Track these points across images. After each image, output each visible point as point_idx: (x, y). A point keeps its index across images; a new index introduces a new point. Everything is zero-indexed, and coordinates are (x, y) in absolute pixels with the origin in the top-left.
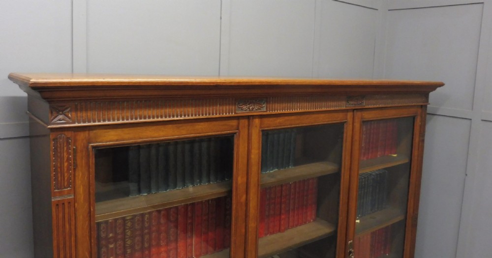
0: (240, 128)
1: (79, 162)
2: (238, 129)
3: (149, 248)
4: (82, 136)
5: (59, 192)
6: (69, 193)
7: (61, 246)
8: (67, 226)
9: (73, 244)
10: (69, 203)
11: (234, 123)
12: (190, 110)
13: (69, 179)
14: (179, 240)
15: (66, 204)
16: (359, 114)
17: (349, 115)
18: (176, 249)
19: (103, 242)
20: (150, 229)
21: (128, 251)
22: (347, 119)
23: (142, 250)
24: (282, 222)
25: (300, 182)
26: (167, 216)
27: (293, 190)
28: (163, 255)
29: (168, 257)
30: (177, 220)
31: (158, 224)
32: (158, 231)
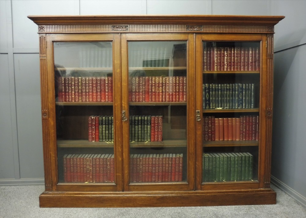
0: (115, 38)
1: (48, 46)
3: (89, 92)
4: (49, 37)
5: (42, 55)
6: (45, 56)
8: (44, 67)
11: (111, 36)
13: (45, 51)
14: (102, 92)
15: (44, 60)
16: (199, 36)
17: (190, 36)
18: (101, 95)
19: (70, 85)
20: (89, 85)
21: (80, 91)
22: (188, 38)
23: (86, 92)
24: (160, 96)
25: (172, 78)
26: (96, 80)
27: (167, 82)
28: (94, 97)
29: (97, 98)
30: (100, 83)
31: (92, 83)
32: (92, 86)
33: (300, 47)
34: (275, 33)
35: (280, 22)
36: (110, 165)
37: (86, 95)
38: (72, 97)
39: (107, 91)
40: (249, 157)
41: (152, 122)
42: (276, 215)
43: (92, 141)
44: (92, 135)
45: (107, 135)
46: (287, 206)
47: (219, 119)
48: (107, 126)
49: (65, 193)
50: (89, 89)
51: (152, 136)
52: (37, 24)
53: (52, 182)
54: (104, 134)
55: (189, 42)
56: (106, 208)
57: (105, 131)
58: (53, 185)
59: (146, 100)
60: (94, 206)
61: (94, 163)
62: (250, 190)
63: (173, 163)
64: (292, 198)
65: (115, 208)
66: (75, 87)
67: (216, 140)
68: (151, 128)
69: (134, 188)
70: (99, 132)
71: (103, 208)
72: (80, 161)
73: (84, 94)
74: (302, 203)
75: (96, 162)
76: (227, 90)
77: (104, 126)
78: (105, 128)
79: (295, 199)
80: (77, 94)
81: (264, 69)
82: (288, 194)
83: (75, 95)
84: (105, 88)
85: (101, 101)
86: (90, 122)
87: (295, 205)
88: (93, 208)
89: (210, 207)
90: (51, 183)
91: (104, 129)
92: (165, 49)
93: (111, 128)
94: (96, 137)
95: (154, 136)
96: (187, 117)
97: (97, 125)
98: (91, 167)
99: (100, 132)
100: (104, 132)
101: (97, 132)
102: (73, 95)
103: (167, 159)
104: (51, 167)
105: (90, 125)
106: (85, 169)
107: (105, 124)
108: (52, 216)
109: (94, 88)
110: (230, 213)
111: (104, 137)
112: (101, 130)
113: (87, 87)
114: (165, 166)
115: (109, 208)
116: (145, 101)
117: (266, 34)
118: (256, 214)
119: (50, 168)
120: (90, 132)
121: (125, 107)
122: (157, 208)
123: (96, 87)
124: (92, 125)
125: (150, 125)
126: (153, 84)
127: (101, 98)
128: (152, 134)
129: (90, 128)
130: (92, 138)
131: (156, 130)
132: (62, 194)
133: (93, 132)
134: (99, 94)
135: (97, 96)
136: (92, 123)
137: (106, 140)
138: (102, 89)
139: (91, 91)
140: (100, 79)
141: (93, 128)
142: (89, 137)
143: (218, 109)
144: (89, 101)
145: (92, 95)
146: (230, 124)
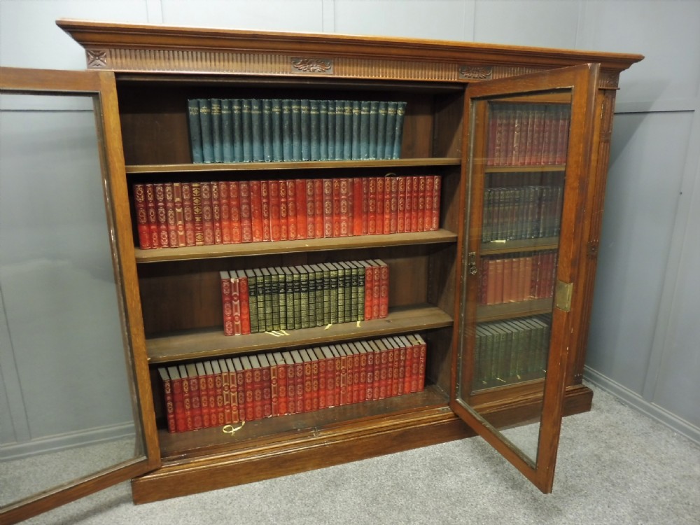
3: (220, 221)
12: (232, 64)
14: (253, 218)
18: (251, 227)
19: (170, 205)
20: (220, 201)
21: (198, 219)
23: (213, 220)
24: (387, 222)
25: (412, 179)
26: (239, 191)
27: (401, 189)
28: (236, 230)
29: (242, 234)
30: (249, 197)
31: (228, 197)
32: (229, 205)
33: (649, 115)
34: (619, 89)
35: (634, 66)
36: (277, 381)
37: (213, 229)
38: (177, 235)
39: (266, 215)
40: (543, 329)
41: (368, 278)
42: (600, 432)
43: (233, 334)
44: (233, 320)
45: (268, 317)
46: (608, 411)
47: (496, 264)
48: (268, 297)
50: (220, 212)
51: (367, 310)
52: (82, 45)
54: (261, 316)
56: (290, 477)
57: (265, 307)
59: (355, 232)
60: (263, 477)
61: (240, 383)
63: (408, 357)
64: (609, 393)
65: (309, 473)
66: (183, 210)
67: (488, 304)
68: (364, 292)
70: (249, 313)
71: (283, 478)
72: (207, 383)
73: (208, 225)
74: (628, 402)
75: (244, 378)
76: (514, 201)
77: (260, 298)
78: (264, 301)
79: (615, 396)
80: (189, 226)
82: (600, 387)
83: (185, 230)
84: (261, 208)
85: (252, 239)
86: (226, 292)
87: (619, 407)
88: (261, 482)
91: (261, 305)
93: (278, 300)
94: (243, 323)
95: (371, 307)
97: (244, 297)
98: (234, 392)
99: (253, 311)
100: (261, 310)
101: (245, 311)
102: (181, 229)
103: (396, 353)
105: (227, 299)
106: (219, 397)
107: (264, 294)
108: (181, 521)
109: (234, 210)
110: (527, 442)
111: (262, 323)
112: (253, 306)
113: (216, 208)
114: (392, 367)
115: (296, 475)
116: (353, 233)
117: (605, 90)
118: (570, 437)
120: (228, 313)
122: (392, 455)
123: (239, 207)
124: (232, 298)
125: (364, 285)
126: (371, 194)
127: (252, 233)
128: (368, 304)
129: (227, 305)
130: (233, 327)
131: (376, 296)
132: (185, 466)
133: (236, 314)
134: (246, 223)
135: (241, 228)
136: (231, 293)
137: (268, 328)
138: (253, 210)
139: (225, 216)
140: (249, 185)
141: (236, 306)
142: (228, 324)
143: (497, 241)
144: (222, 242)
145: (230, 228)
146: (515, 270)
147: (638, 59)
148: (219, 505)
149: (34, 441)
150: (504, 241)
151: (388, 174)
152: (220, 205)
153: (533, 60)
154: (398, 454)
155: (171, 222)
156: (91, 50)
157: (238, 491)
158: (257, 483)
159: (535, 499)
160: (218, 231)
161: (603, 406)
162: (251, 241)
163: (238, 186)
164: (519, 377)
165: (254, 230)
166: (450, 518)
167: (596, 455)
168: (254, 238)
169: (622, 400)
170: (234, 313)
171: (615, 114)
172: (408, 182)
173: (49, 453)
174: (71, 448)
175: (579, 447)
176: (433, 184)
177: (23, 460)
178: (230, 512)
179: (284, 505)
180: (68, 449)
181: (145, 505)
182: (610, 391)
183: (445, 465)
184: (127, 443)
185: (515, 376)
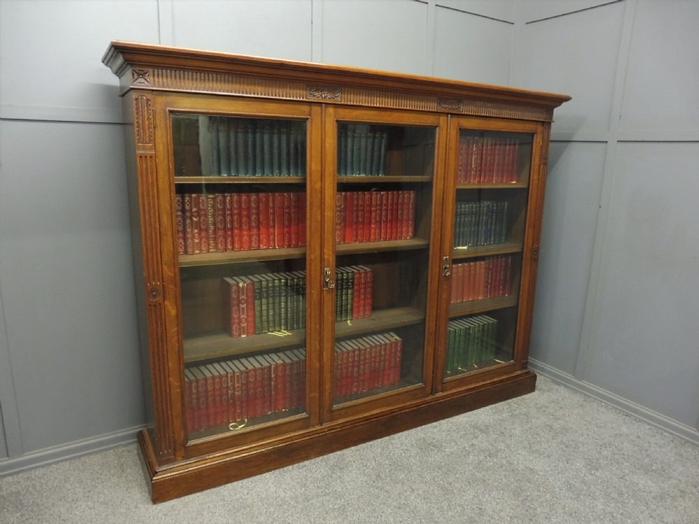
0: (312, 114)
1: (158, 122)
2: (310, 115)
3: (232, 229)
4: (160, 100)
5: (142, 146)
6: (150, 149)
7: (145, 194)
8: (150, 176)
9: (156, 194)
10: (151, 157)
11: (306, 108)
12: (259, 89)
13: (150, 136)
14: (261, 227)
15: (148, 157)
16: (455, 120)
17: (442, 119)
18: (259, 235)
19: (188, 214)
20: (232, 211)
21: (212, 227)
22: (439, 123)
23: (225, 229)
24: (373, 231)
25: (393, 194)
26: (249, 202)
27: (384, 201)
28: (245, 238)
29: (250, 242)
30: (258, 208)
31: (240, 208)
32: (240, 215)
33: (572, 144)
34: (553, 122)
35: (564, 104)
36: (277, 379)
37: (225, 237)
38: (193, 242)
39: (272, 224)
40: (493, 325)
41: (356, 282)
42: (547, 407)
43: (240, 335)
44: (240, 321)
45: (271, 318)
47: (458, 267)
48: (271, 300)
49: (207, 457)
50: (232, 221)
51: (355, 310)
53: (174, 442)
54: (264, 318)
55: (439, 131)
56: (296, 465)
57: (268, 310)
58: (178, 448)
59: (346, 240)
60: (271, 467)
61: (244, 382)
62: (504, 377)
63: (388, 352)
65: (313, 461)
66: (199, 219)
67: (452, 302)
68: (352, 294)
69: (340, 414)
70: (254, 315)
71: (290, 467)
72: (214, 384)
73: (221, 233)
75: (248, 377)
76: (472, 214)
77: (264, 301)
78: (268, 304)
79: (551, 379)
80: (204, 234)
81: (536, 182)
83: (201, 239)
84: (268, 218)
85: (259, 246)
86: (234, 296)
88: (271, 473)
89: (457, 417)
90: (172, 445)
91: (264, 307)
92: (384, 135)
93: (280, 303)
94: (249, 325)
95: (358, 307)
96: (430, 269)
97: (250, 300)
98: (238, 391)
99: (258, 314)
100: (264, 313)
101: (251, 314)
102: (197, 237)
103: (378, 349)
104: (171, 410)
105: (235, 302)
106: (225, 397)
107: (267, 297)
109: (244, 219)
111: (265, 325)
112: (258, 308)
113: (228, 218)
114: (375, 362)
115: (301, 464)
116: (344, 241)
117: (543, 122)
119: (170, 412)
120: (235, 316)
121: (328, 259)
122: (383, 439)
123: (249, 217)
124: (239, 302)
125: (353, 288)
126: (361, 206)
127: (259, 241)
128: (355, 304)
129: (234, 309)
130: (240, 329)
131: (362, 296)
132: (202, 462)
133: (243, 316)
134: (254, 232)
135: (250, 236)
136: (239, 297)
137: (270, 329)
138: (261, 220)
139: (236, 225)
140: (258, 197)
141: (243, 309)
142: (234, 327)
143: (459, 248)
144: (233, 249)
145: (241, 236)
146: (472, 272)
147: (567, 99)
148: (238, 496)
149: (26, 456)
150: (465, 248)
151: (374, 189)
152: (232, 215)
153: (493, 96)
154: (387, 438)
155: (189, 230)
156: (137, 69)
157: (252, 482)
158: (267, 474)
159: (510, 463)
160: (229, 239)
161: (543, 387)
162: (259, 248)
163: (249, 198)
164: (476, 366)
165: (261, 238)
166: (446, 485)
167: (548, 425)
168: (261, 245)
169: (558, 380)
170: (241, 315)
171: (551, 141)
172: (390, 197)
173: (42, 466)
174: (66, 460)
175: (534, 420)
176: (409, 198)
177: (15, 476)
178: (250, 500)
179: (299, 490)
180: (62, 461)
181: (164, 503)
182: (546, 375)
183: (429, 444)
184: (124, 451)
185: (472, 365)
